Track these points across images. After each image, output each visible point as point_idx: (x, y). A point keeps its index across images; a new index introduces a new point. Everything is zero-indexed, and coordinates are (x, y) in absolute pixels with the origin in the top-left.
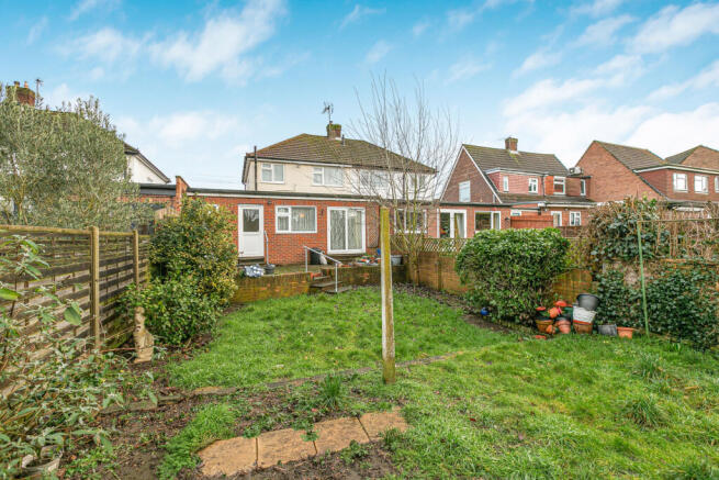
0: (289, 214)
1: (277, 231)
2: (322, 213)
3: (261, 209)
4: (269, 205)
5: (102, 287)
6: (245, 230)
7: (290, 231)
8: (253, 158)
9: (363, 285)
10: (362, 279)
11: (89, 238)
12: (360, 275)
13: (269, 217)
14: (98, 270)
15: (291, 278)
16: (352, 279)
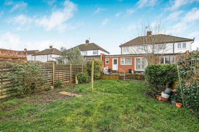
0: (124, 60)
1: (121, 64)
2: (133, 60)
3: (117, 59)
4: (119, 58)
5: (72, 72)
6: (114, 64)
7: (124, 64)
8: (121, 46)
9: (138, 80)
10: (138, 78)
11: (70, 65)
12: (137, 77)
13: (119, 61)
14: (71, 70)
15: (114, 75)
16: (134, 78)
